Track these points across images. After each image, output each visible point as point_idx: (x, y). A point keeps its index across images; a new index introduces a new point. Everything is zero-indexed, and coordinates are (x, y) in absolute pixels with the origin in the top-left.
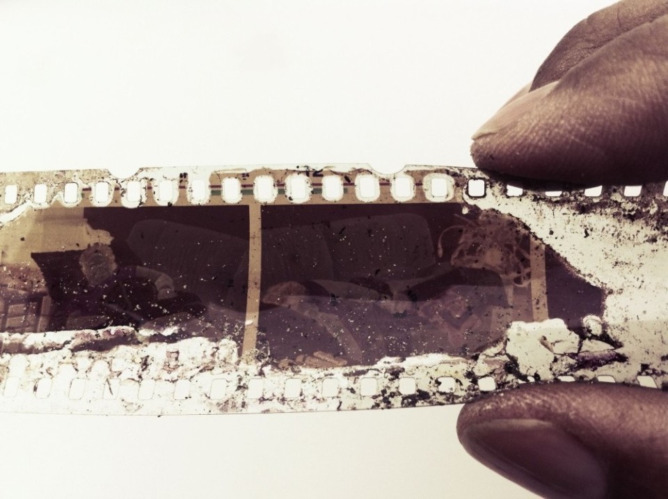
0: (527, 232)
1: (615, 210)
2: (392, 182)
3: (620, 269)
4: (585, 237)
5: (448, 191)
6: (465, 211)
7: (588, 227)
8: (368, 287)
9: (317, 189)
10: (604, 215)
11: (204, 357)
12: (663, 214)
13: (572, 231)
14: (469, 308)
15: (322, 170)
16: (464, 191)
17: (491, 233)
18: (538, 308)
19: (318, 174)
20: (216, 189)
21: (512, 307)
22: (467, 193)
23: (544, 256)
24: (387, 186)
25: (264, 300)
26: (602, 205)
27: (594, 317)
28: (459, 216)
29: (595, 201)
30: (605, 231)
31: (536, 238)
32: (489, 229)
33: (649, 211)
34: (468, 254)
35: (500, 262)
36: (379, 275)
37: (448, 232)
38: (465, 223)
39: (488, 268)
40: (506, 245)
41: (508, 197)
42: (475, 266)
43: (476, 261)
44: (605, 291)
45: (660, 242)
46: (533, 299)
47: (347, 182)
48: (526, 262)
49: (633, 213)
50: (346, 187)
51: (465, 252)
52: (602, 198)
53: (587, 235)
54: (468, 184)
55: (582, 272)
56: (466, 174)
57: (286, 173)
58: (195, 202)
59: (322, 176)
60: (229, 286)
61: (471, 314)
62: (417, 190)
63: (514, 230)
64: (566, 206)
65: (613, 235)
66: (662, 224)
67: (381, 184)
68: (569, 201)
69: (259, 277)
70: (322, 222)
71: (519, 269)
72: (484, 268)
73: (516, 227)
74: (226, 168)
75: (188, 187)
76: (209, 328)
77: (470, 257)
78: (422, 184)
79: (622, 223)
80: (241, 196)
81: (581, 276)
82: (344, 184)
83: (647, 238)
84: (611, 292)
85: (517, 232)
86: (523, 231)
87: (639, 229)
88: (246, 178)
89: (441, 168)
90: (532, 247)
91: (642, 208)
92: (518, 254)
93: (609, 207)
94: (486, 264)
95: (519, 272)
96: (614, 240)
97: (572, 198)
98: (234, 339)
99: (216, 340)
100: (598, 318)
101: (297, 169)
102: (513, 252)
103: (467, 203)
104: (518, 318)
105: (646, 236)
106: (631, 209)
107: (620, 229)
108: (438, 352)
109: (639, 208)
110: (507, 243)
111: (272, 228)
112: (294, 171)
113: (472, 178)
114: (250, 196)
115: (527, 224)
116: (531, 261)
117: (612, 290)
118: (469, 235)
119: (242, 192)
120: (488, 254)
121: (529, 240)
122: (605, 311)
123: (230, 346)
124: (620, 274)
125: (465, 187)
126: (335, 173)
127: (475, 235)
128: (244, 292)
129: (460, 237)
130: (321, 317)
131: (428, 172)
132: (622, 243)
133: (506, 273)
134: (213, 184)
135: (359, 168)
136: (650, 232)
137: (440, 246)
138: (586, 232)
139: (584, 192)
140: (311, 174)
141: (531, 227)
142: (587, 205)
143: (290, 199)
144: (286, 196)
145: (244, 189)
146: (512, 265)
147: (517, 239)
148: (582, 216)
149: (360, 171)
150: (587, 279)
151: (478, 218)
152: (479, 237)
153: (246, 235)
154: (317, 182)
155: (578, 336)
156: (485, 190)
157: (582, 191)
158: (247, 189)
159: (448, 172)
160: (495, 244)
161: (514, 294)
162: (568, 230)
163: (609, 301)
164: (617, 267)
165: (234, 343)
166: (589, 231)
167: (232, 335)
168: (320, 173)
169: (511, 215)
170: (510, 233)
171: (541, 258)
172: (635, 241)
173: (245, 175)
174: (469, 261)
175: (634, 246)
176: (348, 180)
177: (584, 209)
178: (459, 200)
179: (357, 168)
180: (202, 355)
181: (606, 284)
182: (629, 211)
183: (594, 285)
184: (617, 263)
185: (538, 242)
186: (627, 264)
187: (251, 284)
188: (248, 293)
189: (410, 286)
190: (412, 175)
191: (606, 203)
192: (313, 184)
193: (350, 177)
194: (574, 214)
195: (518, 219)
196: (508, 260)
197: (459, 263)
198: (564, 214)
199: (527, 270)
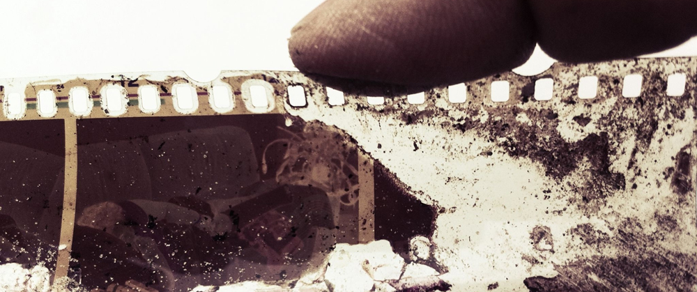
0: (354, 145)
1: (443, 119)
2: (209, 91)
3: (454, 185)
4: (415, 150)
5: (268, 100)
6: (289, 123)
7: (416, 139)
8: (187, 207)
9: (133, 101)
10: (432, 126)
11: (17, 285)
12: (495, 123)
13: (401, 144)
14: (294, 229)
15: (137, 79)
16: (285, 100)
17: (317, 147)
18: (365, 229)
19: (133, 84)
20: (31, 102)
21: (338, 227)
22: (288, 102)
23: (372, 172)
24: (205, 96)
25: (79, 223)
26: (428, 113)
27: (423, 238)
28: (282, 129)
29: (421, 109)
30: (435, 143)
31: (364, 152)
32: (314, 142)
33: (479, 120)
34: (293, 170)
35: (327, 179)
36: (199, 194)
37: (272, 146)
38: (289, 136)
39: (314, 185)
40: (333, 161)
41: (331, 107)
42: (300, 183)
43: (302, 178)
44: (436, 209)
45: (495, 155)
46: (360, 218)
47: (164, 92)
48: (353, 179)
49: (462, 122)
50: (163, 97)
51: (291, 168)
52: (426, 106)
53: (417, 148)
54: (287, 92)
55: (413, 189)
56: (284, 79)
57: (100, 84)
58: (11, 117)
59: (137, 85)
60: (45, 207)
61: (294, 236)
62: (236, 99)
63: (341, 144)
64: (391, 115)
65: (444, 147)
66: (496, 134)
67: (199, 94)
68: (394, 110)
69: (74, 197)
70: (140, 137)
71: (347, 185)
72: (310, 185)
73: (343, 140)
74: (41, 80)
75: (5, 100)
76: (23, 253)
77: (295, 173)
78: (240, 93)
79: (452, 135)
80: (56, 109)
81: (412, 193)
82: (161, 95)
83: (480, 151)
84: (443, 211)
85: (344, 145)
86: (350, 145)
87: (472, 141)
88: (61, 89)
89: (257, 73)
90: (360, 162)
91: (471, 116)
92: (346, 170)
93: (436, 116)
94: (312, 181)
95: (347, 190)
96: (446, 153)
97: (396, 106)
98: (47, 265)
99: (29, 267)
100: (427, 240)
101: (111, 79)
102: (340, 168)
103: (289, 114)
104: (342, 240)
105: (480, 148)
106: (460, 117)
107: (451, 141)
108: (254, 279)
109: (468, 116)
110: (335, 157)
111: (88, 143)
112: (109, 81)
113: (290, 84)
114: (65, 109)
115: (354, 137)
116: (359, 177)
117: (444, 208)
118: (294, 149)
119: (57, 104)
120: (315, 169)
121: (357, 154)
122: (435, 231)
123: (43, 273)
124: (454, 190)
125: (285, 95)
126: (151, 82)
127: (300, 150)
128: (59, 214)
129: (284, 152)
130: (137, 241)
131: (245, 78)
132: (454, 157)
133: (333, 190)
134: (29, 97)
135: (175, 76)
136: (483, 144)
137: (264, 161)
138: (415, 145)
139: (406, 99)
140: (126, 83)
141: (357, 140)
142: (413, 114)
143: (107, 111)
144: (102, 109)
145: (59, 101)
146: (340, 182)
147: (344, 154)
148: (410, 126)
149: (175, 79)
150: (418, 196)
151: (302, 131)
152: (304, 151)
153: (61, 152)
154: (133, 93)
155: (403, 259)
156: (306, 98)
157: (404, 97)
158: (62, 102)
159: (265, 78)
160: (321, 159)
161: (340, 214)
162: (396, 143)
163: (441, 221)
164: (450, 184)
165: (46, 270)
166: (418, 144)
167: (45, 261)
168: (135, 83)
169: (336, 127)
170: (337, 147)
171: (369, 174)
172: (468, 155)
173: (60, 87)
174: (295, 178)
175: (467, 160)
176: (164, 90)
177: (410, 119)
178: (281, 111)
179: (173, 76)
180: (15, 283)
181: (437, 202)
182: (459, 120)
183: (425, 202)
184: (449, 178)
185: (366, 156)
186: (460, 179)
187: (66, 205)
188: (63, 215)
189: (233, 206)
190: (229, 83)
191: (432, 112)
192: (129, 95)
193: (167, 86)
194: (401, 124)
195: (344, 131)
196: (335, 176)
197: (284, 180)
198: (390, 125)
199: (355, 187)
